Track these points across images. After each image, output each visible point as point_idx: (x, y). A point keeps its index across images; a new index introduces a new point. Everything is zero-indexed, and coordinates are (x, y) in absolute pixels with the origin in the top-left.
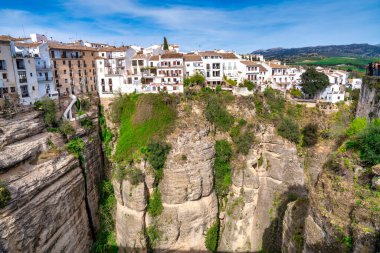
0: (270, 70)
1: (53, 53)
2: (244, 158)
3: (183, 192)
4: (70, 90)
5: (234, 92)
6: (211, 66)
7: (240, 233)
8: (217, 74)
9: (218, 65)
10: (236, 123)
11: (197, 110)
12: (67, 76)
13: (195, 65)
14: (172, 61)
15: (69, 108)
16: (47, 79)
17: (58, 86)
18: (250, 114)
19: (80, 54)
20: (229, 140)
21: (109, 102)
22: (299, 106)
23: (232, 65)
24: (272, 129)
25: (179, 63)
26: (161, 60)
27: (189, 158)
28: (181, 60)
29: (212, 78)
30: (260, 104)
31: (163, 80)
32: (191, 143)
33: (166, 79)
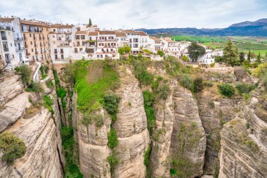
0: (166, 43)
1: (22, 27)
2: (163, 102)
3: (133, 128)
4: (35, 58)
5: (152, 58)
6: (133, 40)
7: (163, 152)
8: (136, 46)
9: (137, 39)
10: (155, 79)
11: (129, 71)
12: (33, 47)
13: (122, 39)
14: (107, 36)
15: (37, 72)
16: (20, 49)
17: (28, 54)
18: (163, 73)
19: (40, 29)
20: (151, 90)
21: (61, 67)
22: (188, 67)
23: (145, 40)
24: (176, 82)
25: (112, 38)
26: (99, 36)
27: (132, 104)
28: (114, 36)
29: (133, 49)
30: (168, 66)
31: (103, 50)
32: (132, 94)
33: (105, 49)
